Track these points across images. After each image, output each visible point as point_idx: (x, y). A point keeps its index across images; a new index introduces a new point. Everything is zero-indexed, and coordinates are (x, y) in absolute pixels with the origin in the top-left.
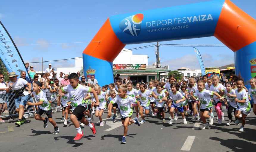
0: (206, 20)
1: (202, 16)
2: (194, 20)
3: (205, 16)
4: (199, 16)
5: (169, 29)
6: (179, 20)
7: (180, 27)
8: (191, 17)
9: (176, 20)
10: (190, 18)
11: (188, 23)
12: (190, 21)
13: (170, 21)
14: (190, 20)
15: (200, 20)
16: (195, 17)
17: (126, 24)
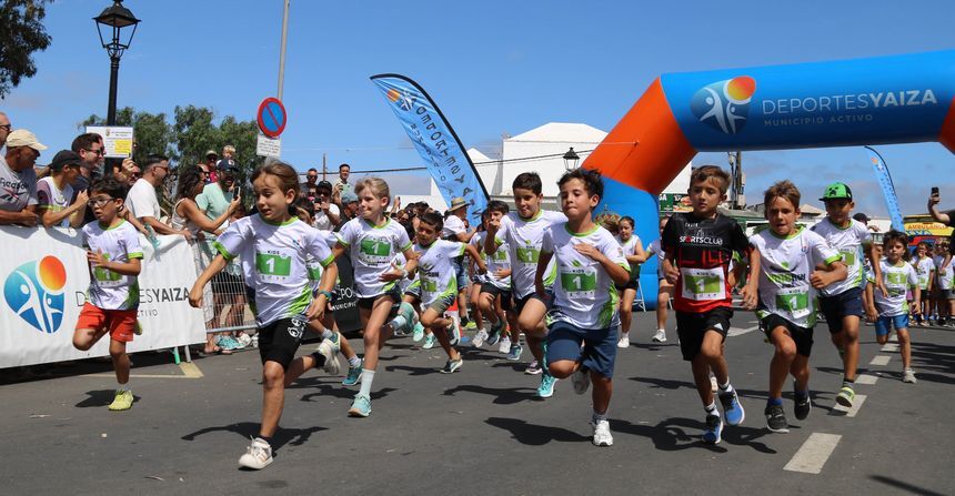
0: (918, 103)
1: (909, 93)
2: (887, 102)
3: (916, 93)
4: (902, 94)
5: (821, 120)
6: (849, 99)
7: (851, 118)
8: (881, 94)
9: (842, 100)
10: (876, 96)
11: (871, 109)
12: (877, 105)
13: (825, 102)
14: (876, 101)
15: (902, 103)
16: (890, 95)
17: (709, 101)
